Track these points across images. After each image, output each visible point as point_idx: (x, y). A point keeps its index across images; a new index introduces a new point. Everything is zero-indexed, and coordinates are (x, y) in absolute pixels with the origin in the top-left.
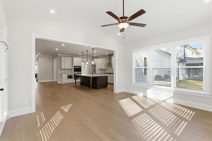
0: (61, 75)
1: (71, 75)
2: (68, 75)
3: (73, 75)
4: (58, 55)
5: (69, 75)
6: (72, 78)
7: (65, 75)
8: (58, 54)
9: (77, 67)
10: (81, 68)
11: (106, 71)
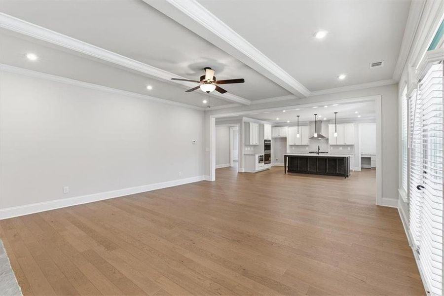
11: (307, 148)
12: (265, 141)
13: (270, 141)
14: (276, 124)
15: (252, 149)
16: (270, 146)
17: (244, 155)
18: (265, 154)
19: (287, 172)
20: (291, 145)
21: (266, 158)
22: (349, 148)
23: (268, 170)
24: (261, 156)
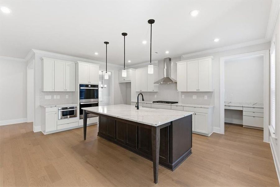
0: (43, 108)
1: (71, 108)
2: (63, 109)
3: (76, 108)
4: (34, 54)
5: (66, 108)
6: (76, 116)
7: (55, 109)
8: (35, 51)
9: (87, 86)
10: (98, 89)
11: (156, 96)
12: (81, 86)
13: (97, 86)
22: (206, 97)
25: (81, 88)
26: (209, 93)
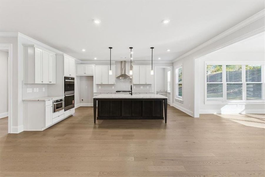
3: (63, 100)
6: (63, 109)
9: (69, 78)
10: (74, 82)
12: (66, 78)
13: (73, 79)
14: (81, 62)
15: (44, 89)
16: (74, 85)
17: (23, 101)
18: (65, 97)
19: (96, 119)
20: (97, 84)
21: (69, 102)
23: (71, 116)
24: (57, 101)
25: (66, 80)
26: (150, 85)
